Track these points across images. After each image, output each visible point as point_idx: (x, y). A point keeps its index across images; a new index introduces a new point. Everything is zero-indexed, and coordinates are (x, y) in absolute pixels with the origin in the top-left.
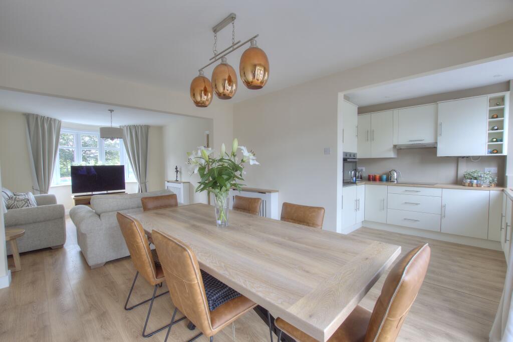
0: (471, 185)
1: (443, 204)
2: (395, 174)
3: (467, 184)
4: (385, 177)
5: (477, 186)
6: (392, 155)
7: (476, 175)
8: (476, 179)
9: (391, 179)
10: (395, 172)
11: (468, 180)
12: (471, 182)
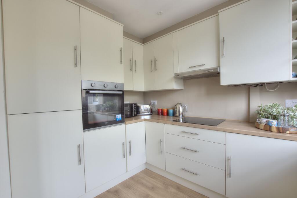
0: (268, 128)
1: (228, 155)
2: (181, 108)
3: (262, 127)
4: (171, 111)
5: (279, 130)
6: (174, 86)
7: (275, 112)
8: (275, 118)
9: (176, 113)
10: (181, 105)
11: (264, 120)
12: (267, 123)
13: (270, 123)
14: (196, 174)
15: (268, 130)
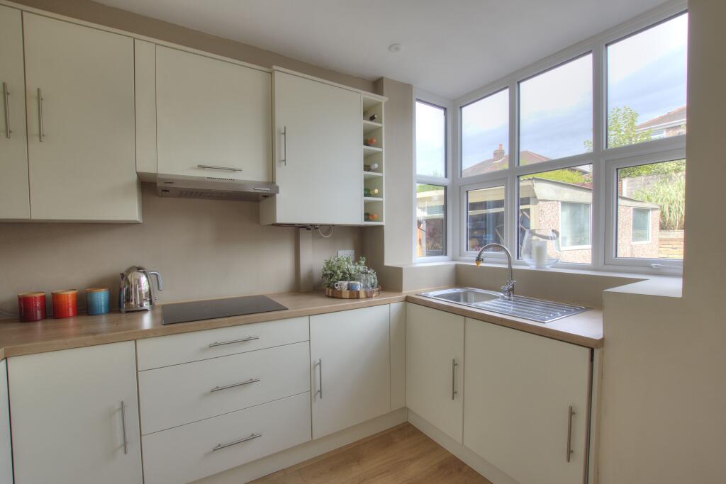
1: (315, 358)
2: (144, 279)
4: (101, 297)
9: (128, 300)
10: (144, 272)
11: (345, 283)
12: (350, 288)
13: (354, 286)
14: (253, 437)
15: (355, 296)
